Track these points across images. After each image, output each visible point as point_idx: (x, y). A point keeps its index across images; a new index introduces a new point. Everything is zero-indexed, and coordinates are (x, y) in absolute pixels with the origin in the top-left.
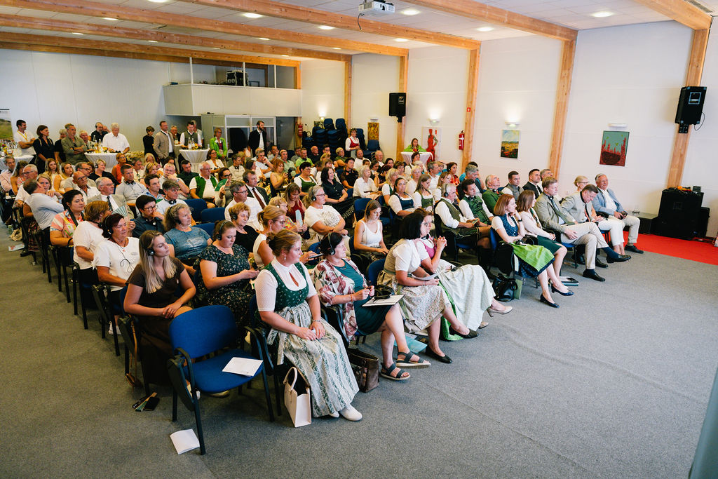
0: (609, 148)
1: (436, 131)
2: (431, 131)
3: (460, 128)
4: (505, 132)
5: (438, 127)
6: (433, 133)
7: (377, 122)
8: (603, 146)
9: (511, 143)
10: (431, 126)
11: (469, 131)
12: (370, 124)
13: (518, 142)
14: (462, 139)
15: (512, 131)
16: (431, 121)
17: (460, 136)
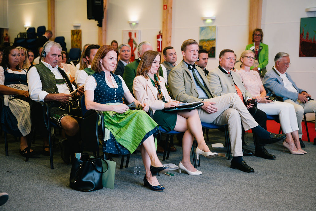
0: (307, 37)
1: (135, 34)
2: (130, 34)
3: (158, 28)
4: (202, 29)
5: (137, 29)
6: (133, 37)
7: (80, 29)
8: (301, 35)
9: (208, 40)
10: (129, 29)
11: (166, 30)
12: (73, 31)
13: (215, 40)
14: (160, 40)
15: (209, 27)
16: (131, 24)
17: (158, 37)
